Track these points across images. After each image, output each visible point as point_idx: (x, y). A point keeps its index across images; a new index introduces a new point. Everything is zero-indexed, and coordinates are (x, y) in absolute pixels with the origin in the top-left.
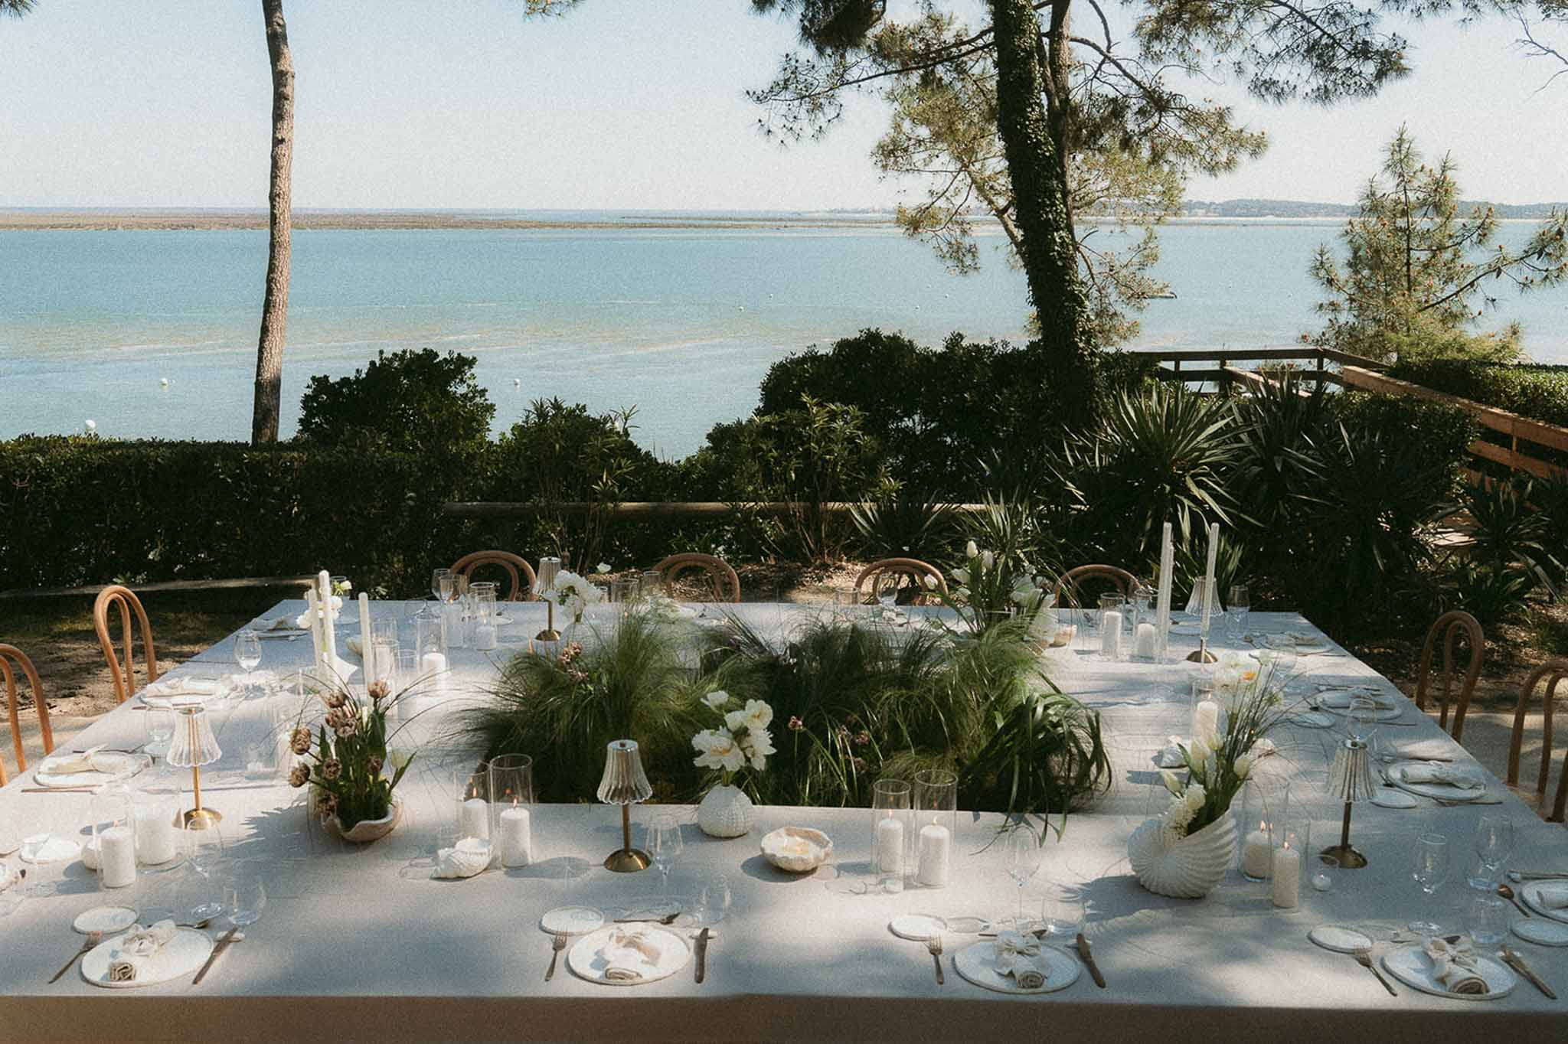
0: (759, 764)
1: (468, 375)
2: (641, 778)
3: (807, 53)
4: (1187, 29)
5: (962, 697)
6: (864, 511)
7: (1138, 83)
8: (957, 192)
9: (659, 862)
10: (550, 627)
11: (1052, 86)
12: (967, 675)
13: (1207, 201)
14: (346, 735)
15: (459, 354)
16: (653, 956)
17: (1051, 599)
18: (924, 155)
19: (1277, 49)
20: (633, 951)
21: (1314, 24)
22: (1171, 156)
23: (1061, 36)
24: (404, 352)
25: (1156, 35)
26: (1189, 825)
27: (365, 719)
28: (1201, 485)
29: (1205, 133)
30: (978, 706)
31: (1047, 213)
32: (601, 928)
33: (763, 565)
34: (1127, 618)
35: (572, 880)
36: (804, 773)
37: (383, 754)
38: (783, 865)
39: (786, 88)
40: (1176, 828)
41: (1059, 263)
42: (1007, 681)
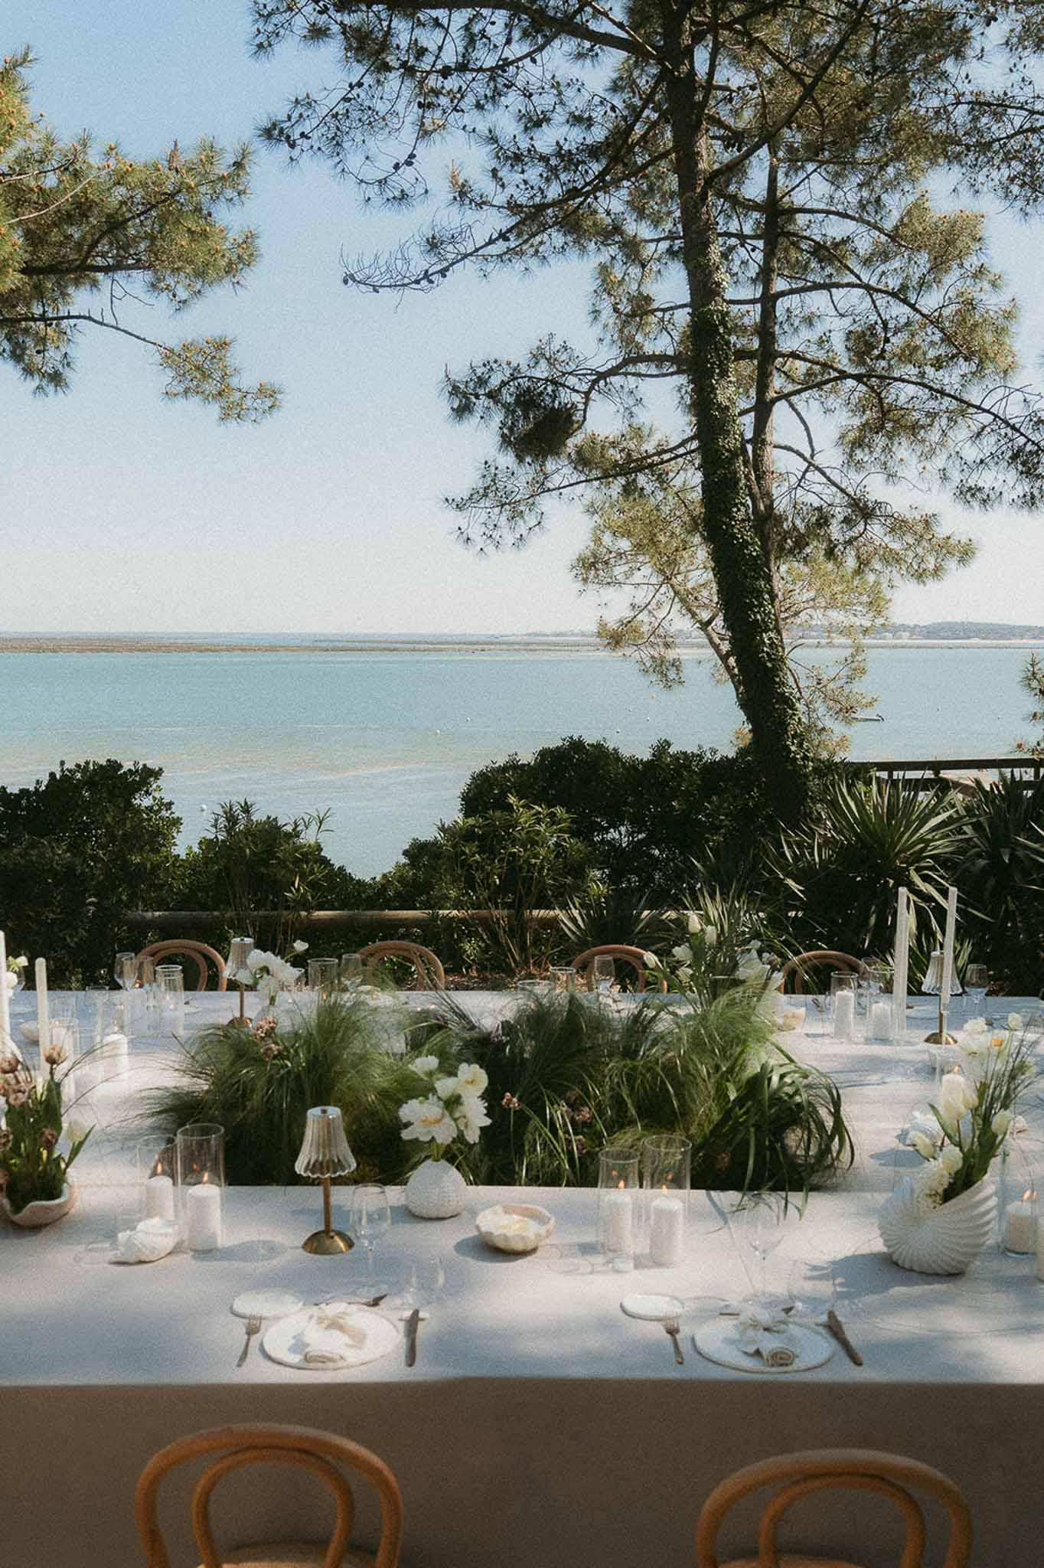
0: (473, 1136)
1: (154, 786)
2: (344, 1150)
3: (507, 460)
4: (890, 439)
5: (691, 1067)
6: (570, 918)
7: (843, 491)
8: (659, 605)
9: (365, 1237)
10: (242, 1015)
11: (756, 489)
12: (697, 1043)
13: (912, 624)
14: (19, 1102)
15: (145, 765)
16: (359, 1338)
17: (779, 978)
18: (626, 568)
19: (981, 456)
20: (336, 1333)
21: (1018, 431)
22: (877, 565)
23: (763, 442)
24: (87, 763)
25: (858, 443)
26: (945, 1191)
27: (39, 1090)
28: (926, 879)
29: (911, 541)
30: (709, 1077)
31: (755, 614)
32: (301, 1310)
33: (463, 976)
34: (859, 1004)
35: (266, 1263)
36: (520, 1153)
37: (58, 1127)
38: (501, 1244)
39: (486, 495)
40: (930, 1195)
41: (769, 665)
42: (739, 1049)
